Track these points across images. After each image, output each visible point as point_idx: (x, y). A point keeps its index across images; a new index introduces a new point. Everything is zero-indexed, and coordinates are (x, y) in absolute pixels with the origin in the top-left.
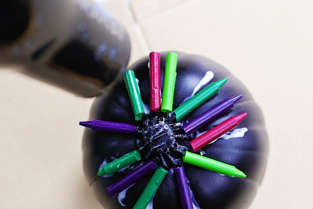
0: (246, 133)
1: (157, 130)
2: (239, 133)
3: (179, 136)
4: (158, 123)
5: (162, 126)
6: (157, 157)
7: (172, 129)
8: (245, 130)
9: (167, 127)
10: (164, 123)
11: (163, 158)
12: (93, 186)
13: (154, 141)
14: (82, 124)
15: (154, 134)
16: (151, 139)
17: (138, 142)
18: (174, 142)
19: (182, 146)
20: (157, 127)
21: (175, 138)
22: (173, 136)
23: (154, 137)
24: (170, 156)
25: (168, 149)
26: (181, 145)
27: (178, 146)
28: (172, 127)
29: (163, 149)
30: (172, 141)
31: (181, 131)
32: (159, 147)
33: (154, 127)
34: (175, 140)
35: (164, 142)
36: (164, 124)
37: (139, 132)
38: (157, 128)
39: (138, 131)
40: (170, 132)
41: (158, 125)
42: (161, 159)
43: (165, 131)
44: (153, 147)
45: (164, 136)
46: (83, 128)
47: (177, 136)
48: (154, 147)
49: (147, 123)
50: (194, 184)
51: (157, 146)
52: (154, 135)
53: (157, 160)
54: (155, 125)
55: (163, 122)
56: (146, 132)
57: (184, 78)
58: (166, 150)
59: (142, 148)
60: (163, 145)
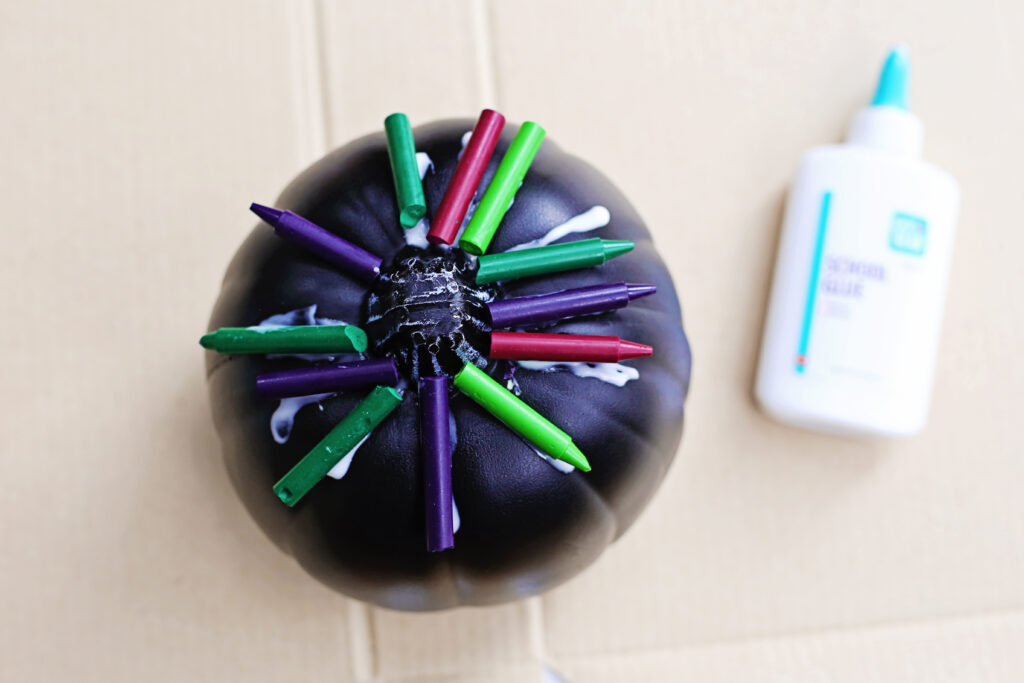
0: (630, 383)
1: (430, 286)
2: (618, 375)
3: (474, 320)
4: (438, 270)
5: (444, 281)
6: (406, 352)
7: (465, 298)
8: (632, 373)
9: (454, 288)
10: (451, 277)
11: (416, 357)
12: (218, 372)
13: (412, 308)
14: (256, 209)
15: (420, 292)
16: (407, 300)
17: (374, 300)
18: (456, 330)
19: (471, 349)
20: (431, 279)
21: (464, 322)
22: (460, 314)
23: (416, 300)
24: (434, 360)
25: (439, 339)
26: (471, 345)
27: (464, 343)
28: (466, 294)
29: (426, 336)
30: (454, 324)
31: (483, 312)
32: (418, 327)
33: (426, 277)
34: (461, 325)
35: (436, 320)
36: (451, 280)
37: (384, 280)
38: (430, 281)
39: (383, 277)
40: (457, 304)
41: (436, 275)
42: (410, 358)
43: (447, 294)
44: (404, 321)
45: (439, 305)
46: (256, 220)
47: (469, 317)
48: (408, 324)
49: (411, 263)
50: (465, 450)
51: (415, 323)
52: (418, 294)
53: (401, 359)
54: (429, 272)
55: (449, 275)
56: (402, 281)
57: (538, 197)
58: (432, 339)
59: (377, 317)
60: (430, 326)
